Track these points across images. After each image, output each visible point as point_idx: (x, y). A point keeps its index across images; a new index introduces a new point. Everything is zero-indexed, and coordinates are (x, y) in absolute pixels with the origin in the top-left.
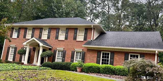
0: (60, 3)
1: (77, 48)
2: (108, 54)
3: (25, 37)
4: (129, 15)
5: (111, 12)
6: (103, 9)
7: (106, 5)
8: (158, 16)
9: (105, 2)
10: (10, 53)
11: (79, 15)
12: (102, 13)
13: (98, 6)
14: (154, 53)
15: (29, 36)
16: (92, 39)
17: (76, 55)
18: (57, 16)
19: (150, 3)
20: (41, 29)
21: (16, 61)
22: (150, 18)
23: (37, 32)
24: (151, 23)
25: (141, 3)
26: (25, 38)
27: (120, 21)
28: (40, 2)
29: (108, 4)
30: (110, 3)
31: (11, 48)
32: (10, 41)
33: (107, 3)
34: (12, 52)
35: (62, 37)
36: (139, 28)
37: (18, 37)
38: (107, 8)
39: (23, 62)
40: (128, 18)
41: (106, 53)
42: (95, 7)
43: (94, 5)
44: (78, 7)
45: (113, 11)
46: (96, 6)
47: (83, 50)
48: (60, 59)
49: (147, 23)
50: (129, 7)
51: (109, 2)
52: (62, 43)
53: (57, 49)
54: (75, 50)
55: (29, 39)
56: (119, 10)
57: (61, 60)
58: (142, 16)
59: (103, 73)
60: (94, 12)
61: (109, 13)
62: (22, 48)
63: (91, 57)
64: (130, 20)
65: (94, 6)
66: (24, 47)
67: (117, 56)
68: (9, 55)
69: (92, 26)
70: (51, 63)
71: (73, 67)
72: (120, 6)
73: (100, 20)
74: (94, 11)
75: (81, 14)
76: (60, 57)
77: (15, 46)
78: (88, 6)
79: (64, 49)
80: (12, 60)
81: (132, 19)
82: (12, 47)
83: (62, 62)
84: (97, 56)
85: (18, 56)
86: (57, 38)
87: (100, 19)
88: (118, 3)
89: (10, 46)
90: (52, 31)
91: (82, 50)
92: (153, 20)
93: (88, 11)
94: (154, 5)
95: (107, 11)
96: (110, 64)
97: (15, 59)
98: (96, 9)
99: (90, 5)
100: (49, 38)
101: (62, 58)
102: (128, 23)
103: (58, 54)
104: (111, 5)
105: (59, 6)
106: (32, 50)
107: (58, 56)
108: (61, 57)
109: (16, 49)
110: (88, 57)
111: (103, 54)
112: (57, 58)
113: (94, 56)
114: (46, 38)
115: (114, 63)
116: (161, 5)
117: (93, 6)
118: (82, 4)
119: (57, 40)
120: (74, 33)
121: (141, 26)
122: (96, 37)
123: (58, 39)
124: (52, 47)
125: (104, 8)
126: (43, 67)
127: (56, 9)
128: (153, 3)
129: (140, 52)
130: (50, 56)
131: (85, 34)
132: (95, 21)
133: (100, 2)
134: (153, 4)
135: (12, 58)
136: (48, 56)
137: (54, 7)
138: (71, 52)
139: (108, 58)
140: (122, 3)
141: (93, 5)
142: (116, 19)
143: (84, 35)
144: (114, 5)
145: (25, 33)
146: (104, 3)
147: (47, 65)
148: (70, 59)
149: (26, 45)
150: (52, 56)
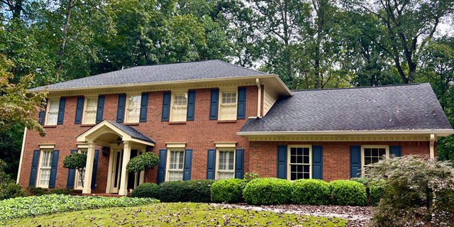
0: (160, 26)
1: (220, 140)
2: (307, 151)
3: (78, 120)
4: (340, 45)
5: (292, 39)
6: (270, 34)
7: (279, 21)
8: (415, 41)
9: (276, 15)
10: (40, 166)
11: (210, 52)
12: (268, 43)
13: (256, 27)
14: (424, 140)
15: (89, 117)
16: (259, 115)
17: (221, 160)
18: (153, 59)
19: (389, 9)
20: (121, 97)
21: (57, 186)
22: (395, 48)
23: (111, 106)
24: (397, 60)
25: (368, 13)
26: (81, 123)
27: (317, 63)
28: (109, 25)
29: (282, 19)
30: (288, 18)
31: (42, 153)
32: (42, 135)
33: (279, 17)
34: (47, 164)
35: (178, 113)
36: (370, 77)
37: (60, 121)
38: (282, 31)
39: (77, 187)
40: (336, 52)
41: (300, 150)
42: (250, 29)
43: (247, 24)
44: (207, 31)
45: (298, 36)
46: (251, 27)
47: (236, 144)
48: (176, 172)
49: (389, 63)
50: (338, 22)
51: (286, 14)
52: (180, 130)
53: (168, 146)
54: (217, 146)
55: (92, 126)
56: (311, 32)
57: (182, 176)
58: (374, 44)
59: (301, 201)
60: (248, 42)
61: (286, 42)
62: (72, 151)
63: (262, 162)
64: (343, 57)
65: (248, 26)
66: (79, 147)
67: (329, 154)
68: (39, 173)
69: (257, 80)
70: (155, 185)
71: (218, 193)
72: (314, 21)
73: (265, 61)
74: (249, 40)
75: (216, 49)
76: (177, 167)
77: (53, 147)
78: (232, 26)
79: (186, 144)
80: (46, 186)
81: (347, 53)
82: (46, 151)
83: (184, 179)
84: (278, 158)
85: (62, 174)
86: (165, 117)
87: (266, 58)
88: (310, 16)
89: (41, 147)
90: (151, 101)
91: (234, 146)
92: (401, 53)
93: (233, 41)
94: (403, 13)
95: (282, 37)
96: (313, 178)
97: (56, 182)
98: (252, 34)
99: (236, 24)
100: (143, 118)
101: (184, 171)
102: (337, 67)
103: (172, 160)
104: (292, 22)
105: (159, 32)
106: (101, 156)
107: (171, 166)
108: (180, 167)
109: (55, 154)
110: (255, 163)
111: (293, 151)
112: (170, 172)
113: (269, 158)
114: (137, 121)
115: (324, 175)
116: (420, 13)
117: (244, 26)
118: (217, 25)
119: (165, 123)
120: (209, 102)
121: (375, 71)
122: (269, 109)
123: (168, 121)
124: (155, 143)
125: (273, 30)
126: (136, 199)
127: (151, 41)
128: (399, 9)
129: (389, 140)
130: (152, 168)
131: (238, 101)
132: (251, 65)
133: (262, 15)
134: (400, 12)
135: (47, 178)
136: (146, 166)
137: (145, 37)
138: (206, 153)
139: (307, 160)
140: (318, 15)
141: (244, 23)
142: (308, 56)
143: (238, 104)
144: (299, 21)
145: (80, 109)
146: (273, 16)
147: (147, 193)
148: (205, 171)
149: (86, 142)
150: (156, 167)
